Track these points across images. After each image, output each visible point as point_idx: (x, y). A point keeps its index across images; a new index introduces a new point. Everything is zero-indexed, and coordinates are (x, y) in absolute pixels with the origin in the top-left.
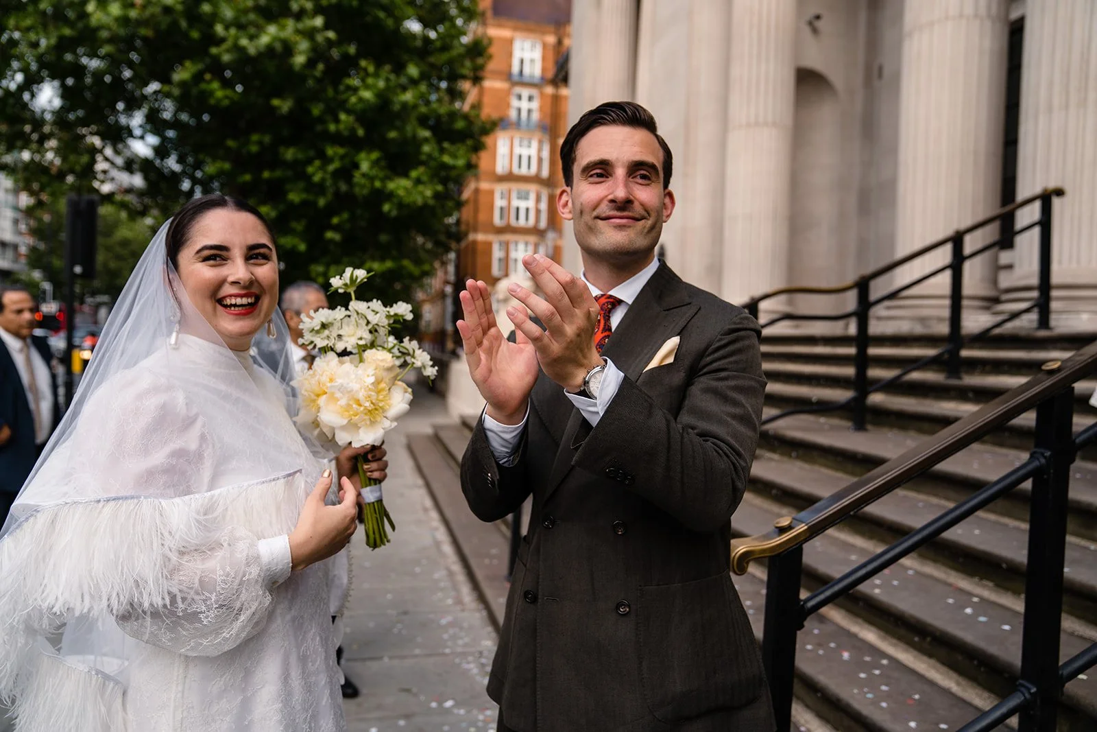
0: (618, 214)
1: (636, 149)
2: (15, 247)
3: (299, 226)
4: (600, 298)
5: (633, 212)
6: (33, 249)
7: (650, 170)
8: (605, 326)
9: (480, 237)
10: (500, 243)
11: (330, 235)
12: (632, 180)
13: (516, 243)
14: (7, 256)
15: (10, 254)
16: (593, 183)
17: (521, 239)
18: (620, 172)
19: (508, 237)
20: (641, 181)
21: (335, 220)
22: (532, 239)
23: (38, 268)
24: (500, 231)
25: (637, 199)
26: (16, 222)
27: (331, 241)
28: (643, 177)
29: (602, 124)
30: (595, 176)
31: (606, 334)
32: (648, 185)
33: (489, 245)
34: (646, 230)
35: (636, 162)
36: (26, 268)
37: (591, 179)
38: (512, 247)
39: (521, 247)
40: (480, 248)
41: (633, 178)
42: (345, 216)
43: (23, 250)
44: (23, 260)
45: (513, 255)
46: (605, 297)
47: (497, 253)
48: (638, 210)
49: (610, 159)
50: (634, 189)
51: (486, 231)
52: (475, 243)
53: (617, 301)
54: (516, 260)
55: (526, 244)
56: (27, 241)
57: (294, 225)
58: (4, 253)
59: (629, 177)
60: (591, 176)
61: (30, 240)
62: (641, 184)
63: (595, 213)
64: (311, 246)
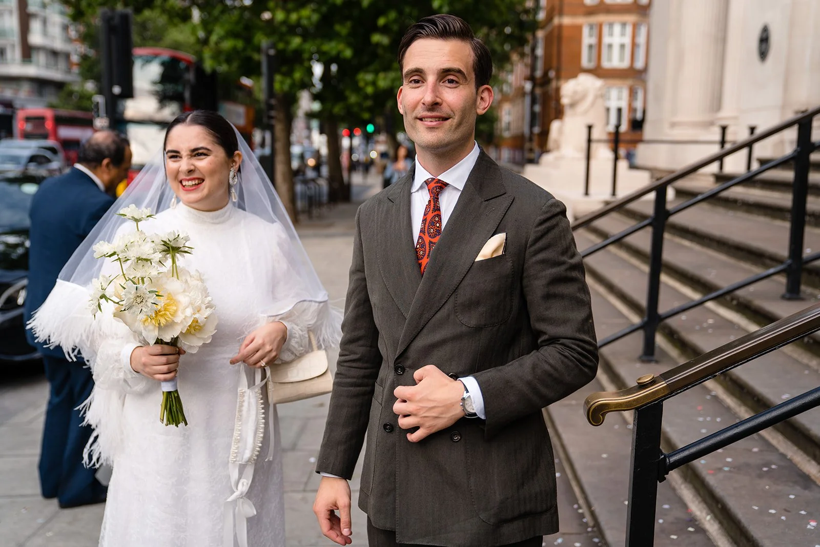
0: (429, 114)
1: (445, 58)
2: (67, 56)
3: (343, 29)
4: (431, 182)
5: (440, 112)
6: (84, 58)
7: (457, 74)
8: (434, 206)
9: (567, 21)
10: (591, 27)
11: (376, 38)
12: (442, 84)
13: (611, 25)
14: (59, 67)
15: (62, 64)
16: (413, 88)
17: (616, 18)
18: (431, 79)
19: (601, 18)
20: (449, 85)
21: (381, 21)
22: (631, 18)
23: (92, 78)
24: (591, 11)
25: (446, 102)
26: (65, 28)
27: (378, 45)
28: (451, 81)
29: (420, 37)
30: (413, 82)
31: (436, 213)
32: (456, 87)
33: (578, 29)
34: (454, 127)
35: (444, 69)
36: (78, 79)
37: (411, 84)
38: (605, 30)
39: (617, 29)
40: (565, 33)
41: (443, 82)
42: (393, 15)
43: (75, 58)
44: (76, 70)
45: (606, 40)
46: (435, 181)
47: (587, 39)
48: (445, 110)
49: (423, 68)
50: (444, 92)
51: (574, 14)
52: (560, 27)
53: (444, 184)
54: (610, 46)
55: (624, 25)
56: (79, 50)
57: (338, 28)
58: (56, 64)
59: (440, 81)
60: (411, 82)
61: (82, 48)
62: (450, 88)
63: (414, 115)
64: (356, 53)
